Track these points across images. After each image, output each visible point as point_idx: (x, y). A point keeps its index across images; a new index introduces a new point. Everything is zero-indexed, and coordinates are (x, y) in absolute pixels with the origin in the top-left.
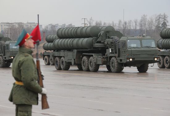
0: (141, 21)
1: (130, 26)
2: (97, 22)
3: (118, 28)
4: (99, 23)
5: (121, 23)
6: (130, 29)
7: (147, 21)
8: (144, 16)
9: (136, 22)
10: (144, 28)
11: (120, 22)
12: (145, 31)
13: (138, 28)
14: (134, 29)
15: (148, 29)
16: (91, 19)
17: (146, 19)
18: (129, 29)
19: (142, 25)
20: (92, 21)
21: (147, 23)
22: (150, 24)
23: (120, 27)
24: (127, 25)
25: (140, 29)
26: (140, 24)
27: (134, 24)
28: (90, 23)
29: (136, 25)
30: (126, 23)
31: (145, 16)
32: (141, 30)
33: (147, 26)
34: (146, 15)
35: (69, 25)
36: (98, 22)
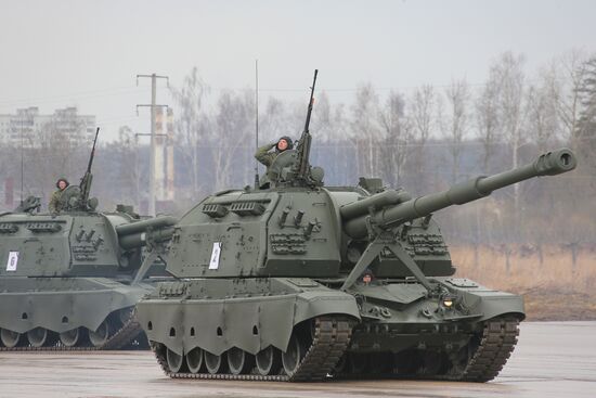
0: (490, 94)
1: (425, 119)
2: (226, 97)
3: (352, 135)
4: (243, 101)
5: (370, 105)
6: (423, 141)
7: (526, 88)
8: (508, 59)
9: (456, 99)
10: (506, 136)
11: (366, 95)
12: (511, 151)
13: (471, 133)
14: (447, 140)
15: (529, 140)
16: (192, 81)
17: (519, 76)
18: (418, 137)
19: (494, 118)
20: (197, 91)
21: (523, 104)
22: (541, 107)
23: (363, 129)
24: (406, 112)
25: (481, 140)
26: (481, 109)
27: (449, 110)
28: (186, 104)
29: (459, 113)
30: (397, 105)
31: (512, 62)
32: (487, 146)
33: (524, 122)
34: (515, 56)
35: (61, 113)
36: (232, 98)
